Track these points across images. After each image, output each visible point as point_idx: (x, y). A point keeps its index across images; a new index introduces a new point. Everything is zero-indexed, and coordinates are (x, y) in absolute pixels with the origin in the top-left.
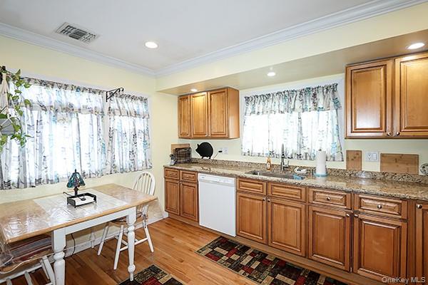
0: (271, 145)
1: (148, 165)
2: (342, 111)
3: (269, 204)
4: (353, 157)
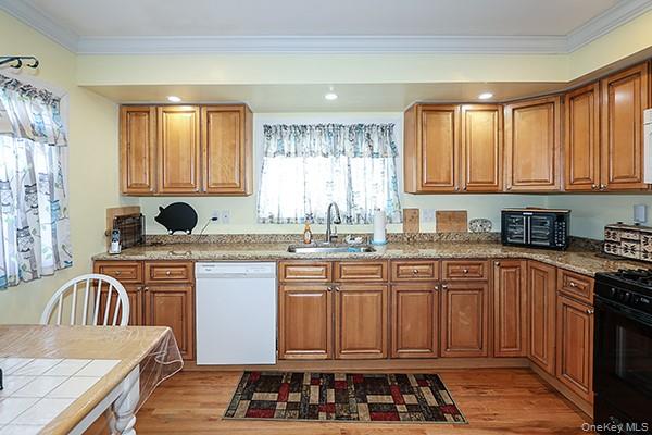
0: (307, 203)
1: (62, 260)
2: (400, 159)
3: (337, 294)
4: (411, 217)
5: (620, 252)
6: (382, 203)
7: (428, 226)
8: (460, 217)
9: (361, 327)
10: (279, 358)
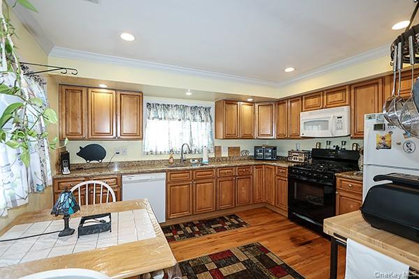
0: (170, 144)
2: (213, 123)
3: (194, 185)
4: (218, 150)
5: (293, 160)
6: (206, 144)
7: (225, 154)
8: (237, 149)
9: (205, 199)
10: (167, 219)
